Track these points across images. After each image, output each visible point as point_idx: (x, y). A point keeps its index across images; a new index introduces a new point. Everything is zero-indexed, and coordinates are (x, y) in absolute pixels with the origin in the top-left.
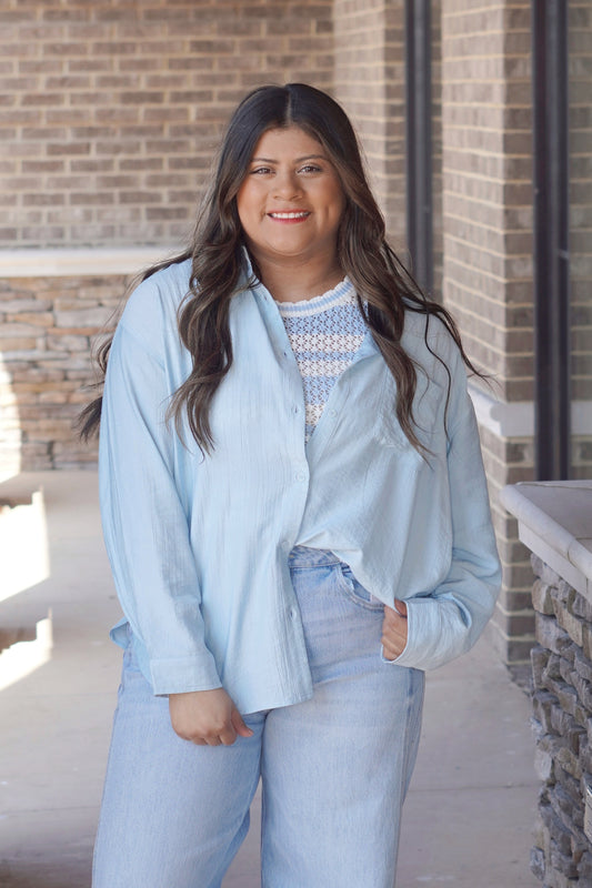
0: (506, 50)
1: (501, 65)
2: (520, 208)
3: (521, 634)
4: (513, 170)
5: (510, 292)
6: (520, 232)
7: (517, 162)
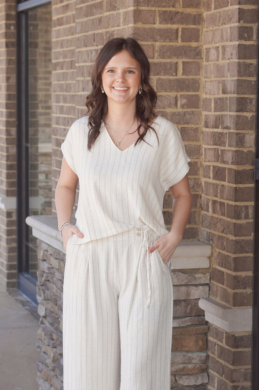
0: (7, 73)
1: (5, 79)
2: (11, 129)
3: (11, 279)
4: (9, 115)
5: (8, 158)
6: (11, 137)
7: (10, 112)
